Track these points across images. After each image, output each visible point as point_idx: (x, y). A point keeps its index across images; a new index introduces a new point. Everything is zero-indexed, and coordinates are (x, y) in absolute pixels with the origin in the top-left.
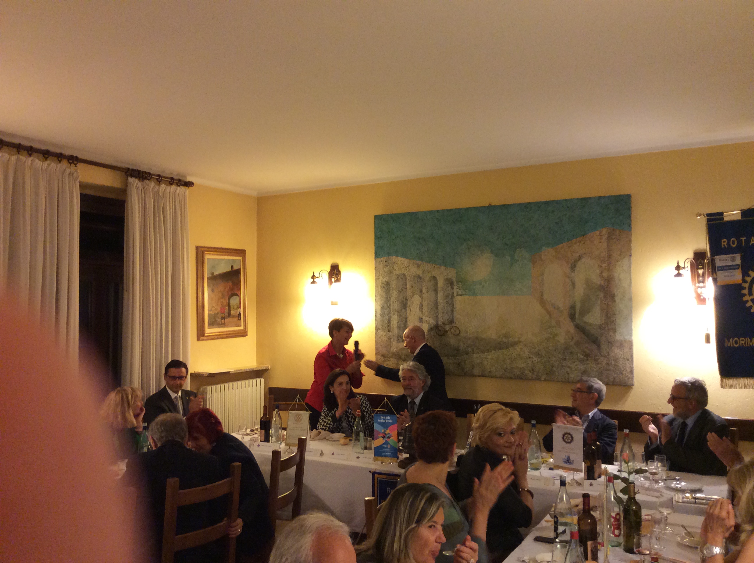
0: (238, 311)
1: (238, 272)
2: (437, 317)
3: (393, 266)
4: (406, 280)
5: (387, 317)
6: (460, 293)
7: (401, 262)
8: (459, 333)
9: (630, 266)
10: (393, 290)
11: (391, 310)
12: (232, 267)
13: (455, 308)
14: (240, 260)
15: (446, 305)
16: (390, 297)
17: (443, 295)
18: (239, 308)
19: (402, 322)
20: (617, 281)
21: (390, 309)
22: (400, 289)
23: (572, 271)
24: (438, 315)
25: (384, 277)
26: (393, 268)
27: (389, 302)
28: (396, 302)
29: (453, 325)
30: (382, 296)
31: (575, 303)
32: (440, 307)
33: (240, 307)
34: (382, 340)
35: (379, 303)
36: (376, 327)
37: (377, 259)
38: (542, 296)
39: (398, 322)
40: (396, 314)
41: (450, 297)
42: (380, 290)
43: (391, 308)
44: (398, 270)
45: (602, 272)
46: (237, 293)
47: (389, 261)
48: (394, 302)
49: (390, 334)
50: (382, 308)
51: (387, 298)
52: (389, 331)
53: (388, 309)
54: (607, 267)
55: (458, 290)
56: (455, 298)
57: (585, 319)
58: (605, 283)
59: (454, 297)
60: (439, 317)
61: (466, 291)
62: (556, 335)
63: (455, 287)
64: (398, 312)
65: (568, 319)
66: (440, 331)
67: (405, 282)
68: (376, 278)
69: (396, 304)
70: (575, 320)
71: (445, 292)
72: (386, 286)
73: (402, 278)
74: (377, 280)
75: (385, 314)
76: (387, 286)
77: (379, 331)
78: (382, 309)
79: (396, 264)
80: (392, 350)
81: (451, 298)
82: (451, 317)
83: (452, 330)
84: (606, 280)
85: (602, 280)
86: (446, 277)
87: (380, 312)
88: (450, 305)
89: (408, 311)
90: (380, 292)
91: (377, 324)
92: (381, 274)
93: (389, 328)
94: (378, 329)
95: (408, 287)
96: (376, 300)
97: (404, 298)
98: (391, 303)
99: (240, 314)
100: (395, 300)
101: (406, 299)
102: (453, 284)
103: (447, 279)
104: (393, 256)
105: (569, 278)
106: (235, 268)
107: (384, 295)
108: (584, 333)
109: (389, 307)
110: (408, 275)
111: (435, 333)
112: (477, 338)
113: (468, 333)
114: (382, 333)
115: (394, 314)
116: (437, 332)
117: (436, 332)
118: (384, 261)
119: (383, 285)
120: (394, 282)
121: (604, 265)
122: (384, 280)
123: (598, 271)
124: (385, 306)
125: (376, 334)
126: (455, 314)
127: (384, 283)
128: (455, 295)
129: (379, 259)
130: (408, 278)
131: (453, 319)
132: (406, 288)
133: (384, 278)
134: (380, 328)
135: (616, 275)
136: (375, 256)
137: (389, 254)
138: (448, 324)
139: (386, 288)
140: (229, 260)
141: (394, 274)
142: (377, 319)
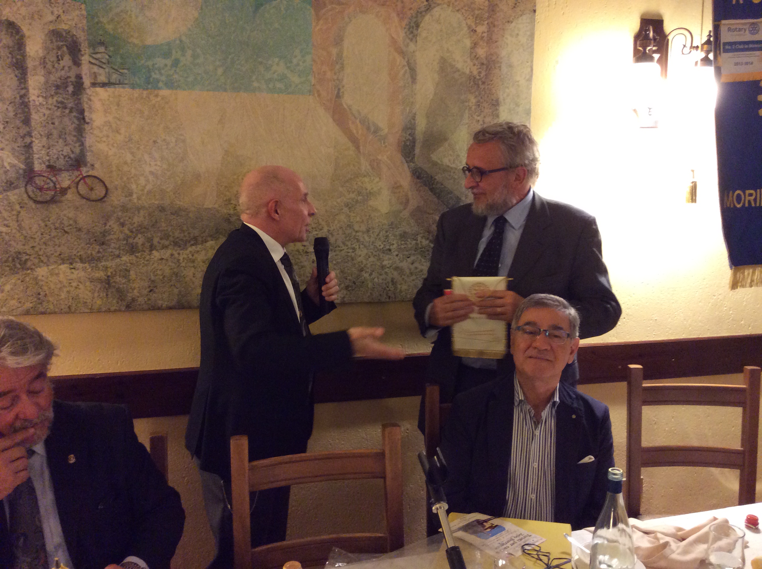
2: (29, 147)
6: (102, 78)
8: (105, 196)
9: (532, 36)
13: (88, 123)
15: (58, 113)
17: (47, 82)
20: (504, 69)
23: (411, 36)
24: (31, 143)
29: (84, 171)
31: (414, 118)
32: (36, 118)
38: (338, 96)
41: (71, 89)
45: (475, 45)
54: (485, 35)
55: (96, 69)
56: (88, 91)
57: (434, 157)
58: (480, 73)
59: (84, 89)
60: (35, 148)
61: (122, 74)
62: (370, 194)
63: (85, 59)
65: (399, 158)
66: (41, 189)
70: (413, 158)
71: (50, 73)
81: (74, 94)
82: (77, 150)
83: (80, 186)
84: (483, 64)
85: (474, 65)
86: (51, 28)
88: (71, 112)
102: (80, 50)
103: (56, 34)
105: (402, 53)
108: (432, 190)
111: (25, 196)
112: (162, 209)
113: (135, 196)
116: (30, 193)
117: (27, 192)
121: (480, 29)
123: (468, 43)
126: (89, 141)
128: (87, 81)
131: (82, 154)
135: (504, 53)
138: (68, 170)
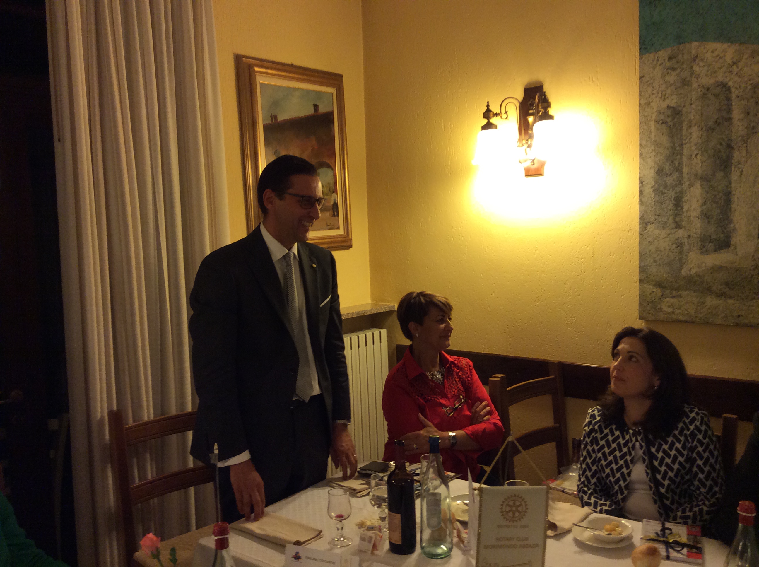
0: (332, 198)
1: (328, 118)
3: (692, 67)
4: (729, 99)
5: (672, 194)
7: (716, 53)
10: (690, 127)
11: (685, 175)
12: (316, 107)
14: (332, 94)
16: (681, 145)
18: (333, 192)
19: (717, 203)
21: (681, 173)
22: (711, 123)
25: (664, 97)
26: (692, 73)
27: (679, 157)
28: (699, 157)
30: (657, 144)
33: (335, 191)
34: (657, 248)
35: (650, 162)
36: (642, 218)
37: (644, 57)
39: (705, 204)
40: (698, 184)
42: (653, 129)
43: (685, 170)
44: (707, 75)
46: (329, 162)
47: (680, 57)
48: (693, 157)
49: (680, 233)
50: (660, 172)
51: (673, 148)
52: (678, 226)
53: (676, 175)
64: (705, 179)
67: (726, 102)
68: (643, 101)
69: (697, 161)
72: (669, 120)
73: (716, 96)
74: (644, 106)
75: (666, 186)
76: (674, 119)
77: (650, 227)
78: (659, 175)
79: (702, 60)
80: (684, 272)
87: (653, 183)
89: (735, 176)
90: (653, 136)
91: (645, 211)
92: (655, 92)
93: (677, 219)
94: (646, 224)
95: (736, 114)
96: (641, 155)
97: (724, 143)
98: (684, 158)
99: (336, 205)
100: (696, 152)
101: (730, 147)
104: (691, 42)
106: (322, 109)
107: (665, 140)
109: (679, 169)
110: (736, 85)
114: (657, 232)
115: (691, 185)
118: (667, 59)
119: (662, 117)
120: (693, 106)
122: (664, 105)
124: (667, 167)
125: (641, 234)
127: (664, 113)
129: (652, 55)
130: (735, 93)
132: (730, 119)
133: (664, 100)
134: (652, 220)
136: (640, 49)
137: (680, 39)
139: (671, 124)
140: (308, 92)
141: (695, 85)
142: (644, 200)
